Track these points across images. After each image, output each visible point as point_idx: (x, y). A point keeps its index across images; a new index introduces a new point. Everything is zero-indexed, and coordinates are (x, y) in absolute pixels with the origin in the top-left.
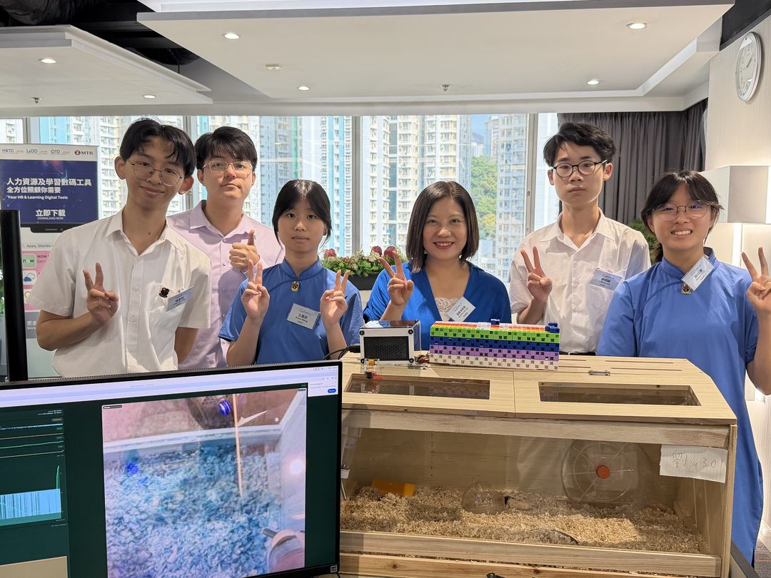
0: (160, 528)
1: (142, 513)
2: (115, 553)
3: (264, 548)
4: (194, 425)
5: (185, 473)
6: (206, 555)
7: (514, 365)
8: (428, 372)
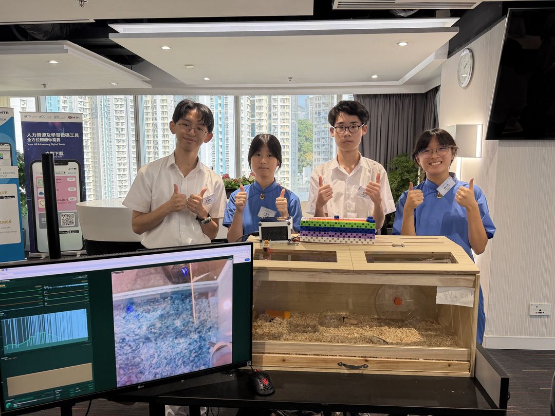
0: (148, 344)
1: (136, 335)
2: (121, 360)
3: (208, 353)
4: (167, 283)
5: (162, 310)
6: (175, 358)
7: (349, 242)
8: (299, 247)
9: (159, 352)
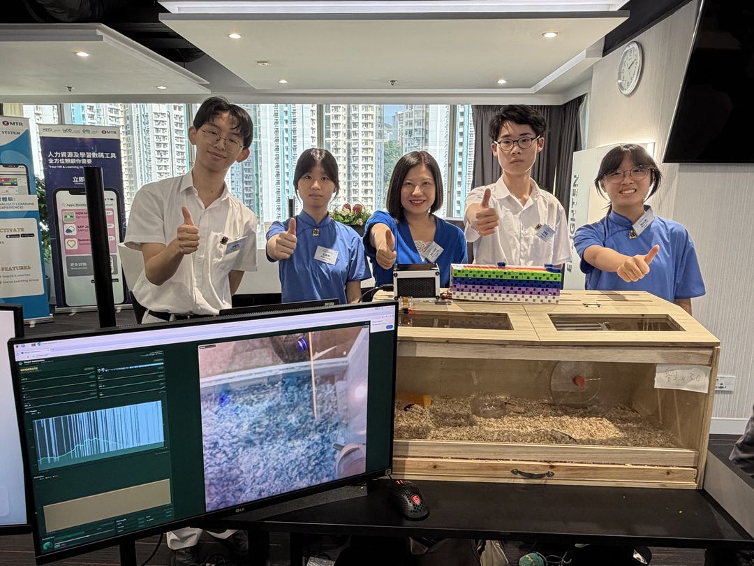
0: (249, 449)
1: (234, 437)
2: (211, 473)
3: (334, 459)
4: (277, 360)
5: (270, 401)
6: (288, 468)
7: (523, 300)
8: (453, 308)
9: (265, 461)
